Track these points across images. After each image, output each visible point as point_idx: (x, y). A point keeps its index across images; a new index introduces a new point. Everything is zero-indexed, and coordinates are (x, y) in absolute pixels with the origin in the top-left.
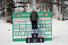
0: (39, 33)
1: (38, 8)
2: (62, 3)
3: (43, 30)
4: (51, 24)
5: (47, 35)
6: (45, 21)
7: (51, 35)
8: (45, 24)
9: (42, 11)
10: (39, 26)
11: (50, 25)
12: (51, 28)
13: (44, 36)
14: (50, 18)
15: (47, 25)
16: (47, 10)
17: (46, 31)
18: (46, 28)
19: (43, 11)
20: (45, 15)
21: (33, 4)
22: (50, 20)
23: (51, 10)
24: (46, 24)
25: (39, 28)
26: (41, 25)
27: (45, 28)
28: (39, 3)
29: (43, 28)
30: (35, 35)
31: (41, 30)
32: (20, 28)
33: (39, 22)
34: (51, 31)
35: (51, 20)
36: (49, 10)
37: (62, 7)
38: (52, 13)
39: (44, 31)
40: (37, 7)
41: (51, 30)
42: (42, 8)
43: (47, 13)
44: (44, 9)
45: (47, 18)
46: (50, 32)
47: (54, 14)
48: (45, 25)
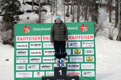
0: (70, 66)
1: (67, 15)
2: (117, 5)
3: (77, 61)
4: (94, 48)
5: (86, 72)
6: (81, 41)
7: (95, 70)
8: (81, 48)
9: (76, 21)
10: (68, 52)
11: (93, 50)
12: (95, 55)
13: (80, 72)
14: (91, 35)
15: (85, 50)
16: (86, 19)
17: (84, 62)
18: (84, 55)
19: (78, 21)
20: (82, 29)
21: (58, 5)
22: (93, 39)
23: (95, 19)
24: (83, 49)
25: (69, 56)
26: (74, 50)
27: (82, 57)
28: (70, 4)
29: (78, 56)
30: (61, 71)
31: (74, 61)
32: (29, 56)
33: (69, 43)
34: (95, 63)
35: (94, 41)
36: (90, 18)
37: (118, 13)
38: (98, 25)
39: (80, 63)
40: (66, 12)
41: (93, 61)
42: (76, 14)
43: (86, 26)
44: (81, 17)
45: (85, 35)
46: (91, 64)
47: (101, 28)
48: (81, 50)
